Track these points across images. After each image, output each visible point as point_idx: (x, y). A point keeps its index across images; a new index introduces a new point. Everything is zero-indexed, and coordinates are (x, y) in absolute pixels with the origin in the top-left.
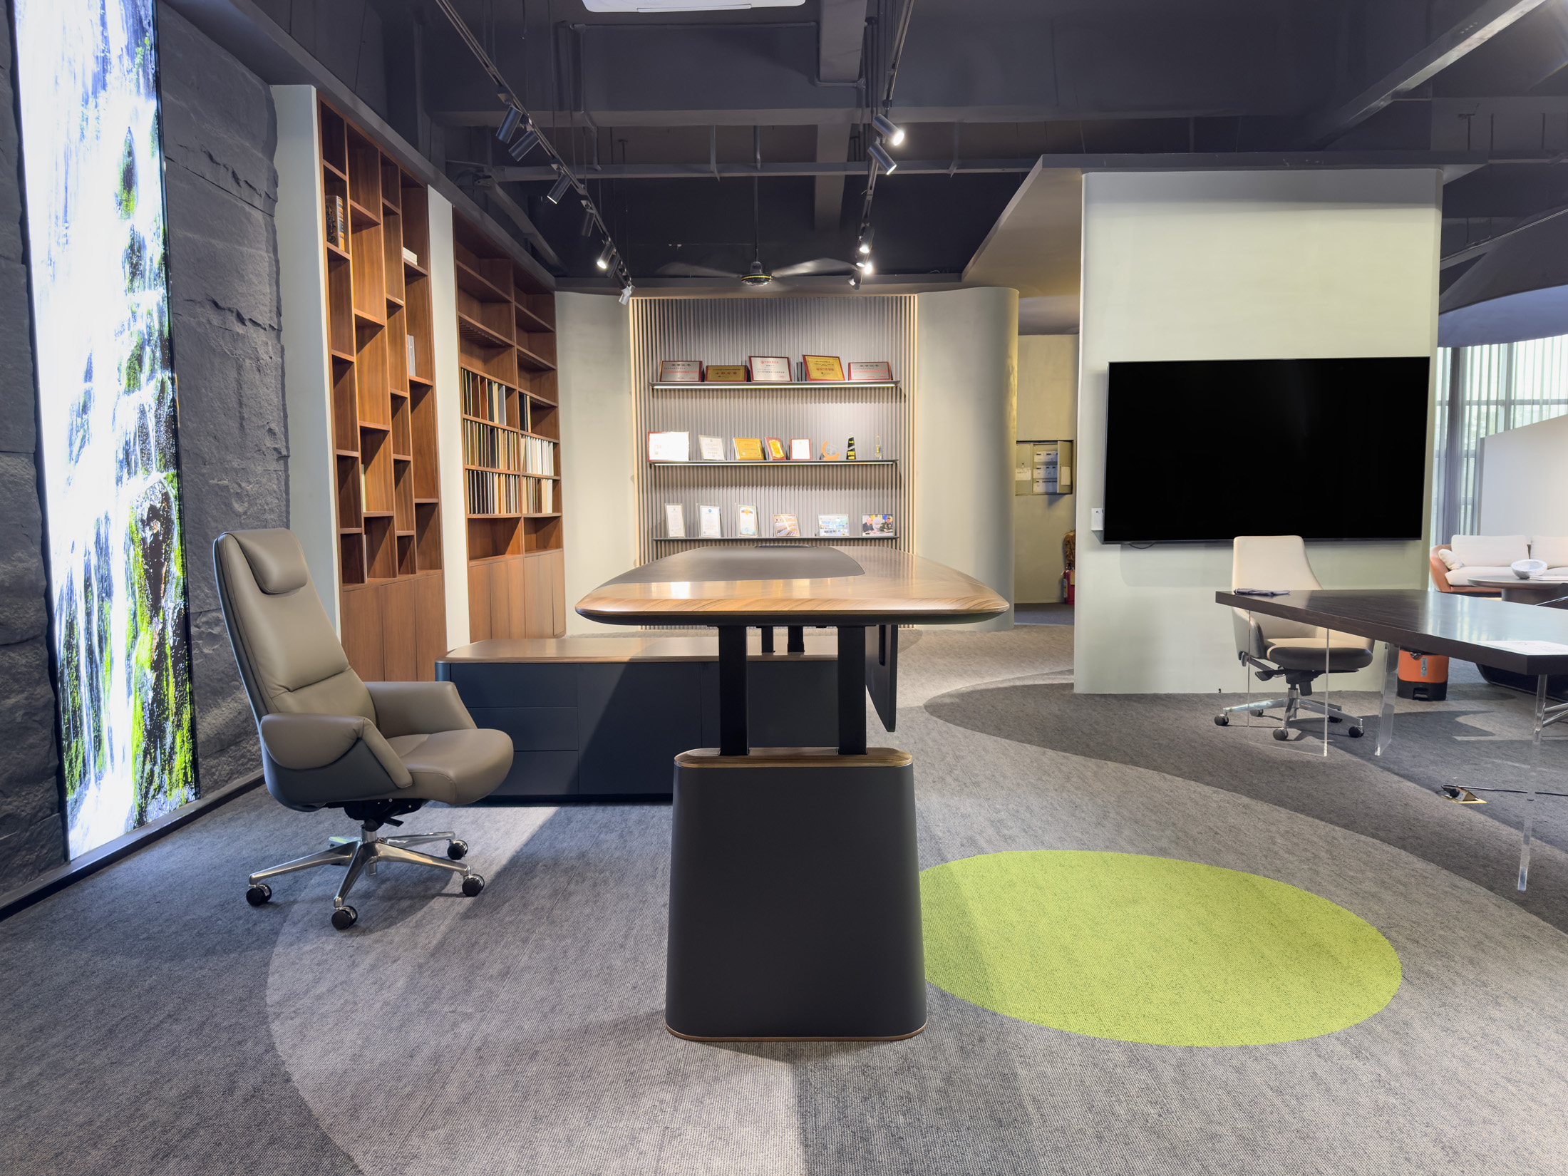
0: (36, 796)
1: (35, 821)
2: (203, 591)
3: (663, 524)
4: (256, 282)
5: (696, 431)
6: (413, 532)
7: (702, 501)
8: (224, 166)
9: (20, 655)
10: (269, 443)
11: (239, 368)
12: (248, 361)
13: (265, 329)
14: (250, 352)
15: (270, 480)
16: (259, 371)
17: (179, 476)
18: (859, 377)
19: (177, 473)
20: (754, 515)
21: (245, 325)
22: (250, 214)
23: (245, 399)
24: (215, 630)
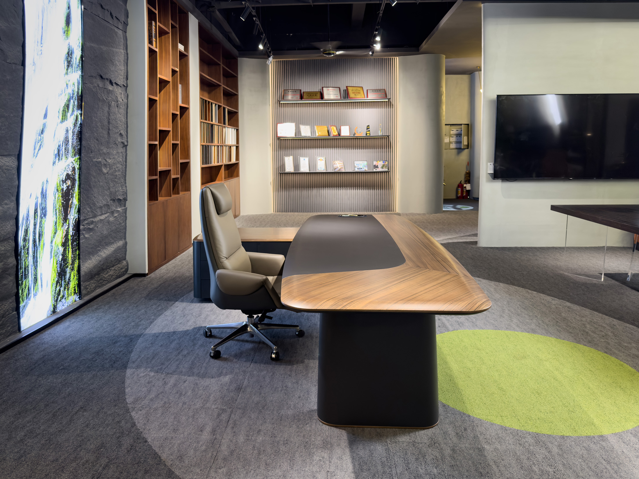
2: (87, 210)
3: (283, 166)
4: (119, 65)
5: (299, 122)
6: (179, 176)
7: (301, 155)
8: (108, 10)
10: (120, 140)
11: (110, 106)
12: (113, 103)
13: (121, 87)
14: (114, 98)
15: (119, 157)
16: (118, 107)
17: (80, 159)
18: (372, 97)
19: (80, 158)
20: (324, 161)
21: (113, 86)
22: (117, 32)
23: (111, 121)
24: (91, 226)
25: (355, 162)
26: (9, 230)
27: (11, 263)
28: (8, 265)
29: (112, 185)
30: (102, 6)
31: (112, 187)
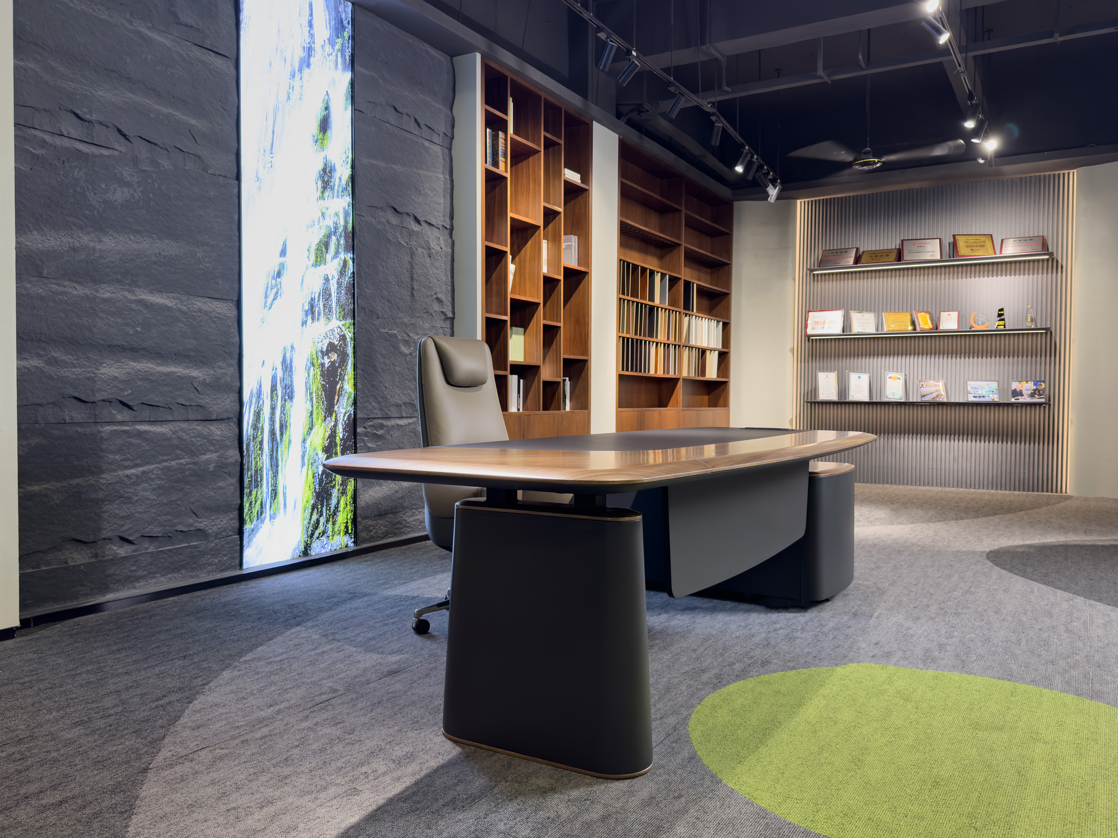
0: (222, 521)
1: (220, 536)
2: (371, 404)
3: (813, 390)
4: (431, 195)
6: (560, 380)
8: (407, 115)
9: (217, 428)
10: (436, 307)
12: (420, 250)
13: (439, 229)
14: (423, 243)
16: (430, 257)
17: (354, 324)
18: (1011, 251)
19: (354, 322)
20: (902, 382)
21: (420, 224)
22: (427, 147)
23: (416, 276)
24: (380, 432)
25: (969, 383)
26: (228, 406)
27: (231, 457)
28: (227, 459)
30: (395, 109)
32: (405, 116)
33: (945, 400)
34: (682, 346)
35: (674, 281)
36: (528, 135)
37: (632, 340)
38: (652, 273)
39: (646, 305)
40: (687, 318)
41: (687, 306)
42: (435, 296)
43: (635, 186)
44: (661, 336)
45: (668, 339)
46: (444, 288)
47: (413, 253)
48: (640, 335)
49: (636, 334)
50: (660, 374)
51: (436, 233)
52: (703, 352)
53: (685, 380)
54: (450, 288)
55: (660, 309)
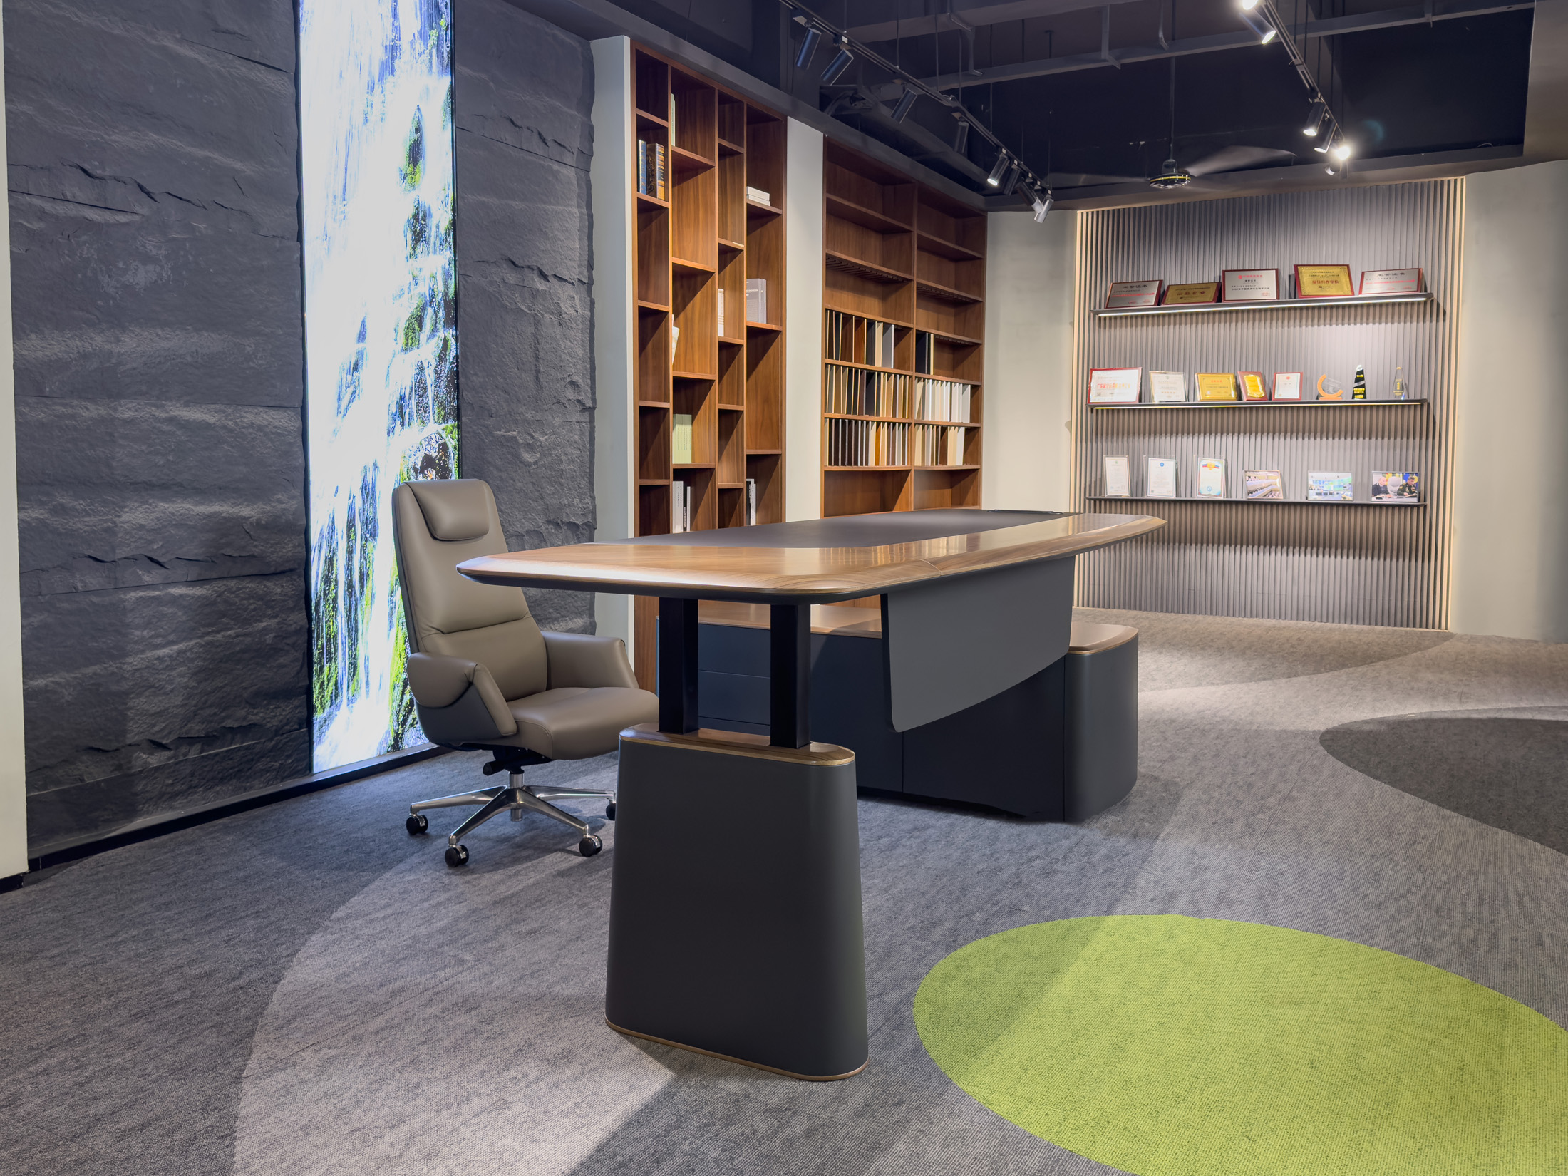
0: (284, 710)
1: (281, 732)
3: (1098, 483)
4: (563, 239)
5: (1149, 367)
6: (742, 485)
7: (1152, 454)
8: (528, 128)
9: (276, 585)
10: (570, 397)
11: (537, 323)
12: (548, 316)
13: (572, 284)
14: (552, 307)
15: (570, 434)
17: (458, 427)
18: (1375, 290)
19: (458, 425)
20: (1221, 471)
21: (549, 281)
22: (558, 172)
23: (541, 354)
25: (1310, 474)
26: (290, 552)
27: (293, 623)
28: (289, 625)
29: (549, 489)
30: (512, 122)
31: (550, 495)
32: (525, 130)
33: (1281, 498)
34: (913, 424)
35: (901, 332)
36: (696, 147)
37: (844, 421)
38: (871, 324)
39: (862, 370)
40: (921, 384)
41: (921, 366)
42: (569, 380)
43: (846, 203)
44: (884, 413)
45: (894, 415)
46: (580, 367)
47: (539, 322)
48: (855, 413)
49: (849, 412)
50: (883, 466)
51: (570, 290)
52: (943, 430)
53: (918, 472)
54: (588, 366)
55: (882, 374)
